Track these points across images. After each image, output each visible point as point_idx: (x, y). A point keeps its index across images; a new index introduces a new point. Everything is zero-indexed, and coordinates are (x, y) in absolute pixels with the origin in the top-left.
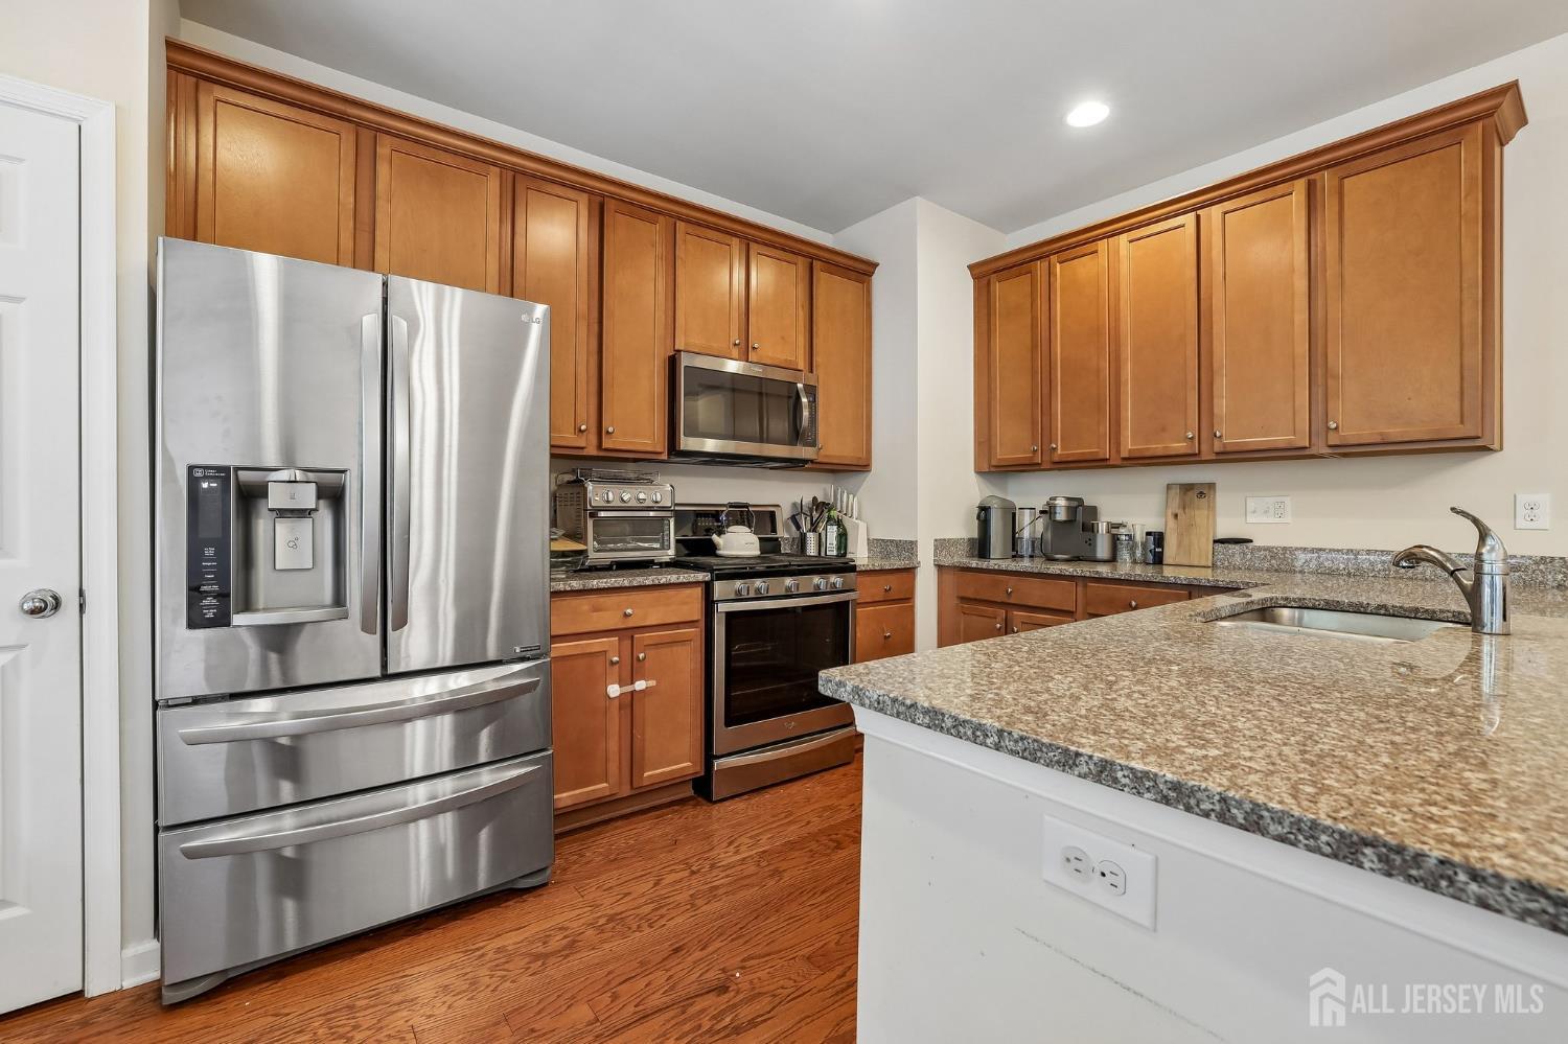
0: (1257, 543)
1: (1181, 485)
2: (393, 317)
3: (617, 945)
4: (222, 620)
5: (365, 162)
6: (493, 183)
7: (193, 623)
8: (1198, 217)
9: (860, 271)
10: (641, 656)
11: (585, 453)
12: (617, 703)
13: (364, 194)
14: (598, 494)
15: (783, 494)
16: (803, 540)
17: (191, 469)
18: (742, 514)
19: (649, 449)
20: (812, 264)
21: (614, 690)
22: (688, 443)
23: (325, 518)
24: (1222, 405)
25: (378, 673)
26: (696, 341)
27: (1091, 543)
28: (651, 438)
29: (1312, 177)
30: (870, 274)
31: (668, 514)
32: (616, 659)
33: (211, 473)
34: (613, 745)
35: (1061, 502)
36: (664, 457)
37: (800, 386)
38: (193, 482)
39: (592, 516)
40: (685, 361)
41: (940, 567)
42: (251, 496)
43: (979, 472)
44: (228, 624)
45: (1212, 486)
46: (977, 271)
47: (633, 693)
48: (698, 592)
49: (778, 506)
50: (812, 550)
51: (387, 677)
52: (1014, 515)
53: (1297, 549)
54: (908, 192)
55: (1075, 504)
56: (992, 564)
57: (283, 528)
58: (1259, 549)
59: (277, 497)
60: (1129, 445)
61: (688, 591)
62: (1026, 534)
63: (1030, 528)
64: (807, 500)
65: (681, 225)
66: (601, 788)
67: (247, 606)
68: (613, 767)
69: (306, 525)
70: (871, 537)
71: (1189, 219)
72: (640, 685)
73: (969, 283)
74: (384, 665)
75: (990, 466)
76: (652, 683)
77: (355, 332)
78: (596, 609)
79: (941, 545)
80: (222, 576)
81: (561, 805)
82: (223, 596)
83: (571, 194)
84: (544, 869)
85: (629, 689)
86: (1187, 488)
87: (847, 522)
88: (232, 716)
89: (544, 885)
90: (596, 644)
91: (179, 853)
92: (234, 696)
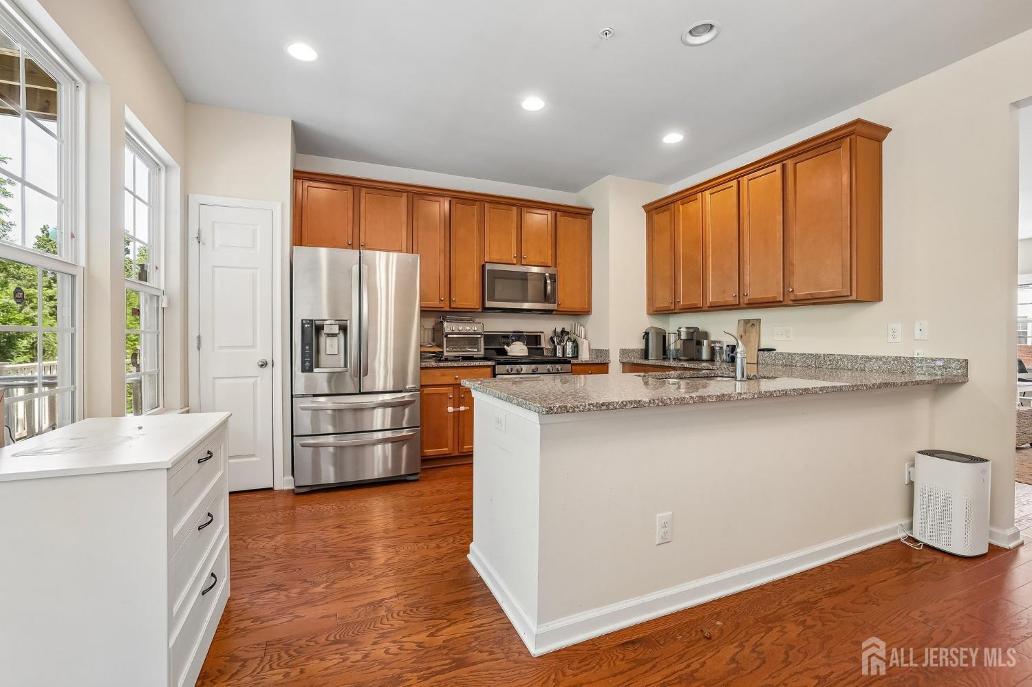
0: (779, 350)
1: (745, 320)
2: (363, 265)
3: (437, 497)
4: (311, 370)
5: (356, 199)
6: (404, 199)
7: (302, 371)
8: (739, 182)
9: (584, 214)
10: (462, 396)
11: (444, 309)
12: (452, 415)
13: (357, 212)
14: (448, 327)
15: (546, 327)
16: (555, 350)
17: (302, 320)
18: (519, 336)
19: (473, 307)
20: (556, 214)
21: (450, 409)
22: (488, 304)
23: (341, 336)
24: (747, 279)
25: (358, 392)
26: (495, 257)
27: (700, 351)
28: (473, 301)
29: (784, 162)
30: (591, 214)
31: (479, 336)
32: (451, 396)
33: (308, 322)
34: (450, 432)
35: (683, 330)
36: (480, 310)
37: (547, 274)
38: (303, 325)
39: (446, 336)
40: (488, 267)
41: (623, 363)
42: (319, 329)
43: (649, 314)
44: (312, 371)
45: (759, 320)
46: (647, 209)
47: (459, 411)
48: (489, 370)
49: (542, 332)
50: (559, 354)
51: (361, 393)
52: (664, 337)
53: (794, 354)
54: (605, 174)
55: (692, 331)
56: (650, 362)
57: (329, 340)
58: (778, 354)
59: (326, 330)
60: (711, 299)
61: (484, 369)
62: (672, 347)
63: (673, 344)
64: (559, 330)
65: (487, 205)
66: (445, 450)
67: (318, 366)
68: (450, 442)
69: (335, 339)
70: (592, 347)
71: (734, 183)
72: (462, 408)
73: (643, 215)
74: (360, 390)
75: (654, 311)
76: (467, 408)
77: (350, 271)
78: (443, 375)
79: (624, 352)
80: (311, 356)
81: (428, 454)
82: (311, 362)
83: (437, 198)
84: (418, 474)
85: (457, 409)
86: (747, 322)
87: (580, 341)
88: (312, 402)
89: (418, 480)
90: (443, 389)
91: (299, 445)
92: (315, 396)
